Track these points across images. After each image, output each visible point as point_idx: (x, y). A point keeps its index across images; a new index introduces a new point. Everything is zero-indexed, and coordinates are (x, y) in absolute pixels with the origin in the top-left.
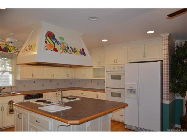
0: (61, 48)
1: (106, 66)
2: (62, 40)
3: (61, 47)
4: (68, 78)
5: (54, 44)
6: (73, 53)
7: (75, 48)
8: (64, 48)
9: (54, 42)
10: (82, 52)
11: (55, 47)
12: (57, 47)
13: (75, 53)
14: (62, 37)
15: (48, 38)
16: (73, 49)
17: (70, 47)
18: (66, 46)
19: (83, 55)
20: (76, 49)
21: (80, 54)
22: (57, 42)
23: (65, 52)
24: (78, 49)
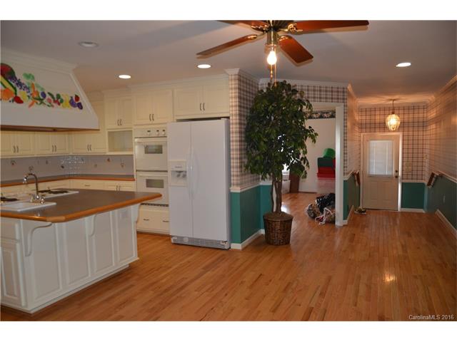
0: (29, 97)
1: (134, 127)
2: (30, 81)
3: (29, 94)
4: (55, 154)
5: (15, 89)
6: (55, 105)
7: (58, 96)
8: (35, 96)
9: (14, 84)
10: (76, 103)
11: (16, 94)
12: (21, 93)
13: (59, 104)
14: (30, 75)
15: (2, 78)
16: (55, 96)
17: (49, 93)
18: (40, 91)
19: (77, 108)
20: (62, 97)
21: (70, 106)
22: (19, 84)
23: (39, 102)
24: (66, 97)
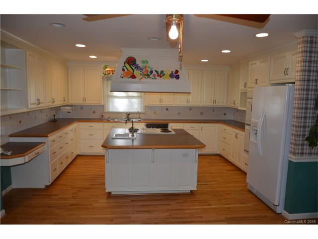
0: (141, 74)
2: (144, 65)
3: (141, 73)
5: (134, 70)
6: (157, 77)
7: (162, 72)
8: (145, 73)
9: (133, 68)
10: (175, 75)
11: (133, 73)
12: (137, 73)
13: (161, 77)
14: (146, 61)
15: (127, 65)
16: (159, 72)
17: (156, 71)
18: (149, 70)
19: (175, 78)
20: (165, 72)
21: (171, 79)
22: (137, 67)
23: (146, 77)
24: (168, 72)
